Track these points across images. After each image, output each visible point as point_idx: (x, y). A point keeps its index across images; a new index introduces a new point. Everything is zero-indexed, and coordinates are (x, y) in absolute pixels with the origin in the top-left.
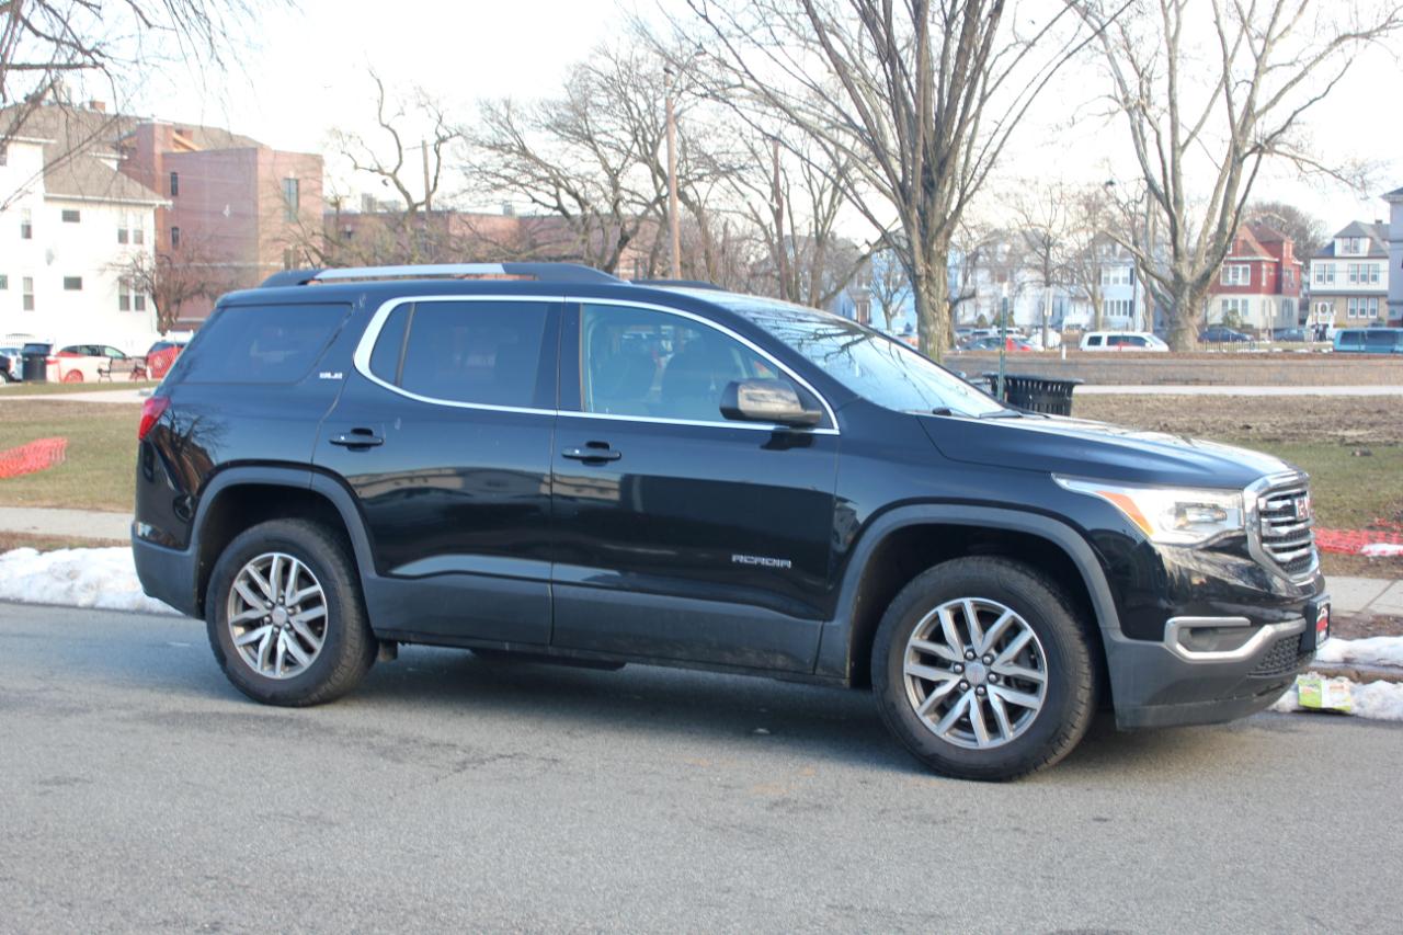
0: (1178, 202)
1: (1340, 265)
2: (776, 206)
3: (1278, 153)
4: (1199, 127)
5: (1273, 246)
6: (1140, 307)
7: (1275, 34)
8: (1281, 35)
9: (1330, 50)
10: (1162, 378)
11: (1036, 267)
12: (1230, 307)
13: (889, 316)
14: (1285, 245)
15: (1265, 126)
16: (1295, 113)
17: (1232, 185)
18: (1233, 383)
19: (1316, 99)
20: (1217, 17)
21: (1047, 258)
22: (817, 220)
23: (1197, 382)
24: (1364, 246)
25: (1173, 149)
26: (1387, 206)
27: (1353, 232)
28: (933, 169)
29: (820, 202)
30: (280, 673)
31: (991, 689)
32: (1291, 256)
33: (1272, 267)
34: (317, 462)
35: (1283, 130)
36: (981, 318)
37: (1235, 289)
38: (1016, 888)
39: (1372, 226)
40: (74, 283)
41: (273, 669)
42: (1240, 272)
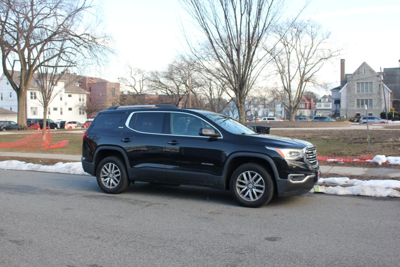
0: (290, 91)
1: (322, 104)
2: (210, 92)
3: (310, 82)
4: (294, 76)
5: (309, 100)
6: (283, 112)
7: (308, 58)
8: (310, 58)
9: (319, 61)
10: (288, 126)
11: (263, 104)
12: (301, 112)
13: (233, 115)
14: (311, 100)
15: (307, 76)
16: (313, 74)
17: (301, 88)
18: (302, 127)
19: (317, 71)
20: (297, 55)
21: (265, 103)
22: (219, 95)
23: (295, 127)
24: (327, 100)
25: (289, 81)
26: (331, 92)
27: (325, 97)
28: (241, 85)
29: (219, 92)
30: (111, 187)
31: (253, 189)
32: (313, 102)
33: (309, 104)
34: (118, 145)
35: (311, 77)
36: (252, 115)
37: (302, 109)
38: (258, 229)
39: (328, 96)
40: (70, 109)
41: (110, 186)
42: (303, 105)
